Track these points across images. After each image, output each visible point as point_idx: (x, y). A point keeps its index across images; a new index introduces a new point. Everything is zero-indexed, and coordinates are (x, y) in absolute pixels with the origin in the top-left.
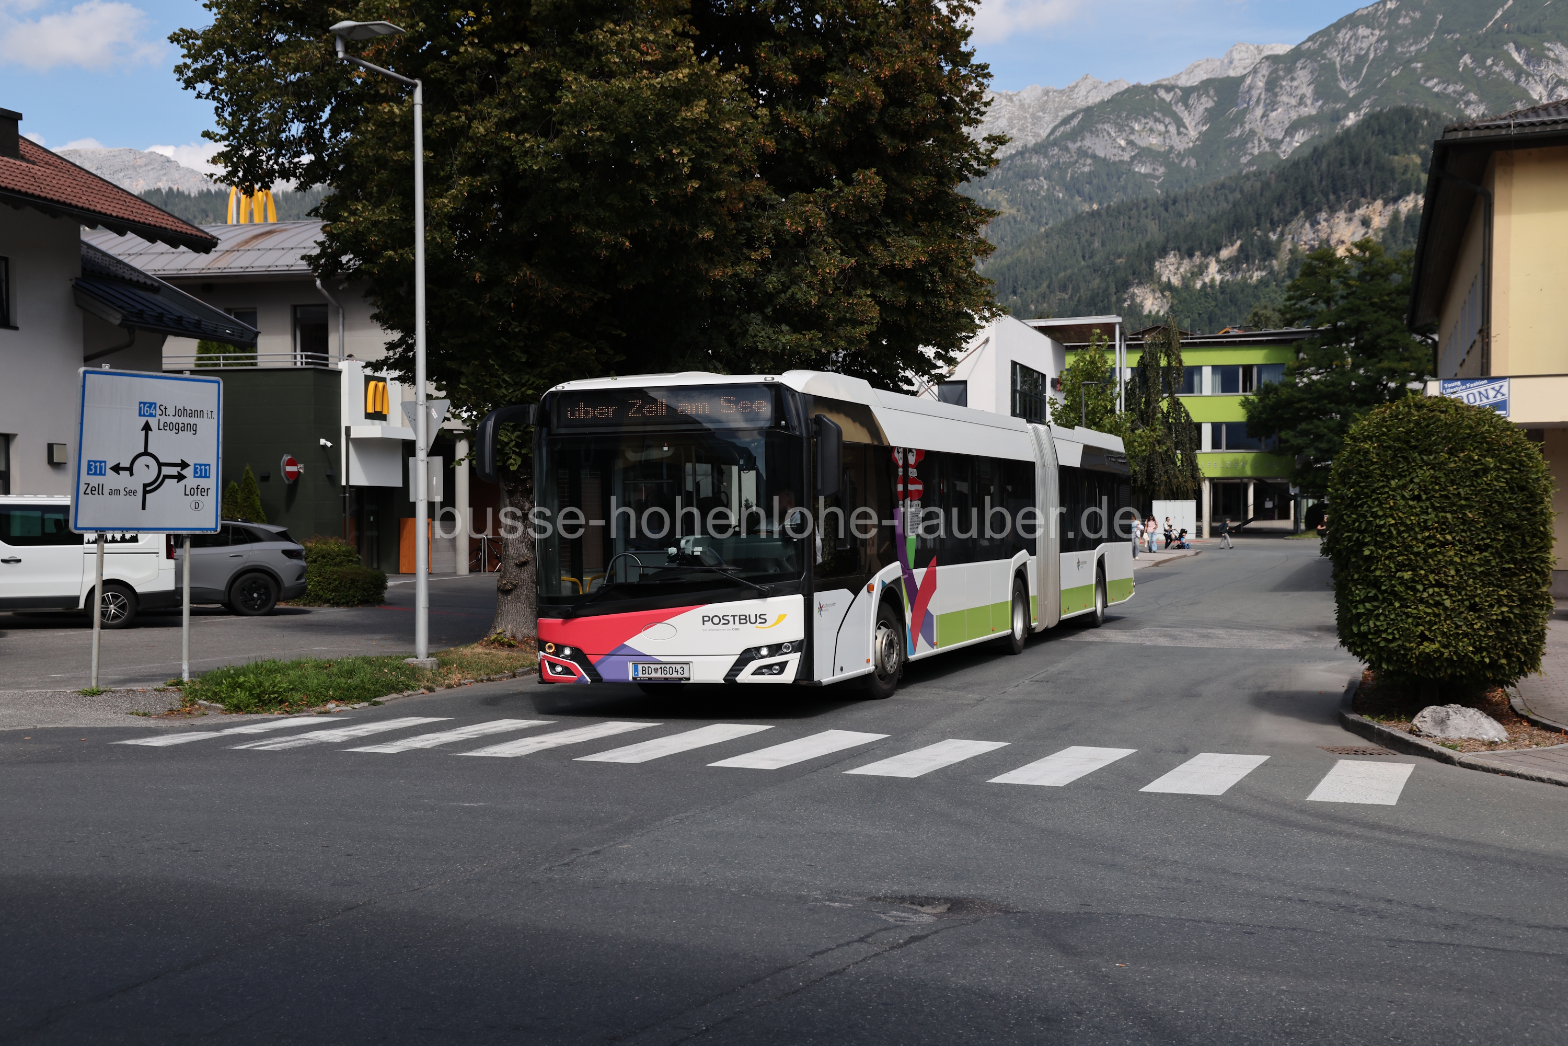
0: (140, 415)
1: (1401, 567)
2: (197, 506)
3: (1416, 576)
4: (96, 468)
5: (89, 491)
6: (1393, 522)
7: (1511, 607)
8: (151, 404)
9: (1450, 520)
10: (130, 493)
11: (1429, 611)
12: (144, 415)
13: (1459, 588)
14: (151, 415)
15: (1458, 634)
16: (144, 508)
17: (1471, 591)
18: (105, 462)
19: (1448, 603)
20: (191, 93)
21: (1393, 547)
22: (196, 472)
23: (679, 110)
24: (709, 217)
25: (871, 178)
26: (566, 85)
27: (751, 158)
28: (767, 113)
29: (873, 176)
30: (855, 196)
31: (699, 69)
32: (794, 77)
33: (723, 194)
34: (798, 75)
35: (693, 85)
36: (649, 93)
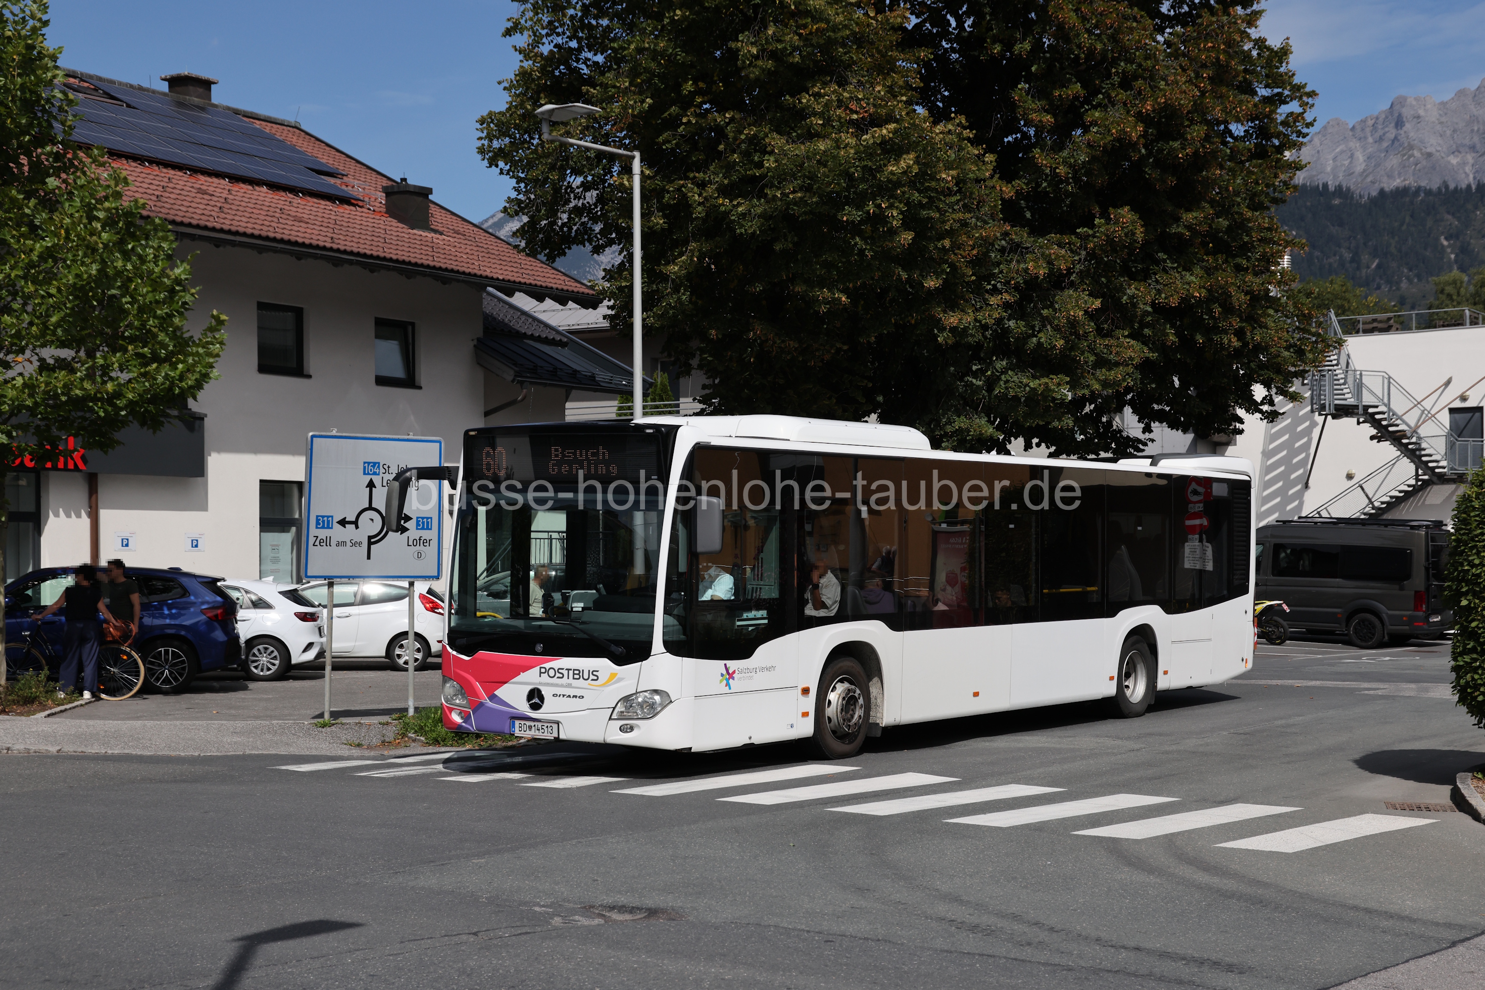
0: (365, 474)
2: (419, 555)
4: (324, 522)
5: (318, 543)
8: (375, 464)
10: (355, 544)
12: (368, 474)
14: (375, 473)
16: (369, 558)
18: (332, 517)
20: (495, 171)
22: (418, 524)
23: (885, 165)
24: (940, 265)
25: (1123, 217)
26: (769, 149)
27: (993, 202)
28: (993, 159)
29: (1126, 214)
30: (1107, 236)
31: (909, 123)
32: (1048, 118)
33: (947, 243)
34: (1054, 116)
35: (904, 139)
36: (852, 151)
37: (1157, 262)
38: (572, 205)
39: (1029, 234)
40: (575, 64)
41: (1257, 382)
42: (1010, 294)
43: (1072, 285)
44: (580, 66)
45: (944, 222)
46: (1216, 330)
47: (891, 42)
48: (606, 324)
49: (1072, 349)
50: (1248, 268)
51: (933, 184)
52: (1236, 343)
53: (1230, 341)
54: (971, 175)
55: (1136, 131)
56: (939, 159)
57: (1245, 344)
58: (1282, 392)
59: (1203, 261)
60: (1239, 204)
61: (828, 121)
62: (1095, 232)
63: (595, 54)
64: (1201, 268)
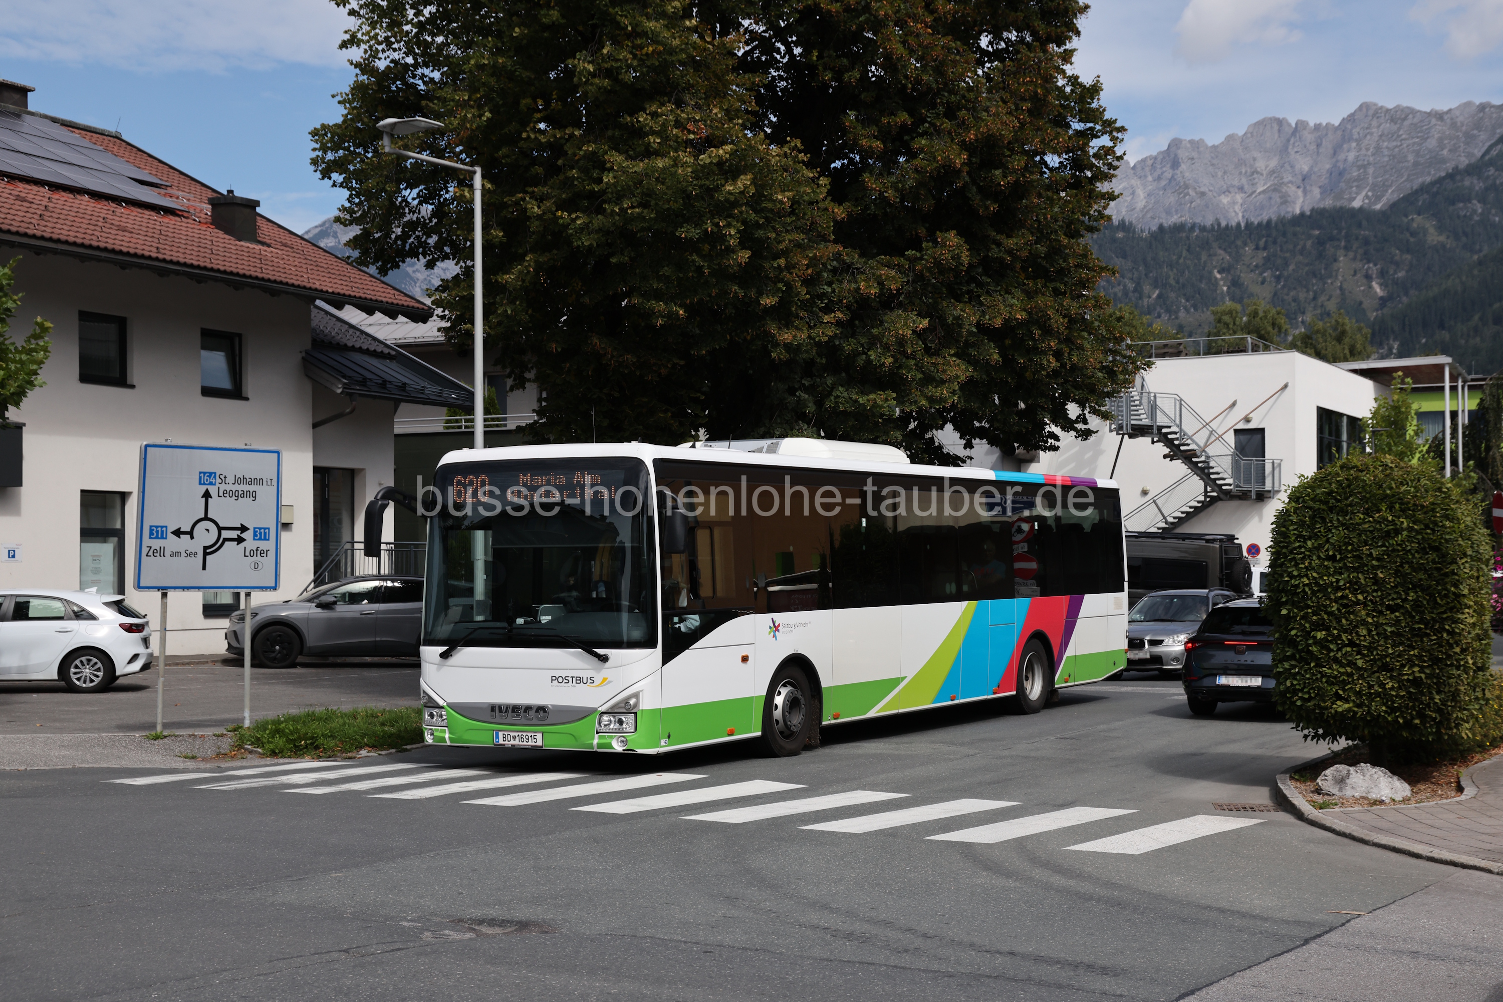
0: (200, 484)
1: (1317, 626)
2: (256, 566)
3: (1329, 635)
4: (158, 532)
5: (151, 553)
6: (1307, 582)
7: (1422, 667)
8: (212, 473)
9: (1363, 581)
10: (190, 555)
11: (1342, 670)
12: (206, 484)
13: (1370, 649)
14: (212, 484)
15: (1370, 693)
16: (204, 568)
17: (1382, 651)
18: (166, 527)
19: (1360, 663)
20: (328, 182)
21: (1310, 607)
22: (255, 535)
23: (723, 186)
24: (775, 283)
25: (950, 240)
26: (608, 165)
27: (825, 225)
28: (827, 183)
29: (952, 238)
30: (935, 258)
31: (746, 145)
32: (878, 144)
33: (782, 262)
34: (883, 142)
35: (741, 160)
36: (690, 170)
37: (980, 285)
38: (405, 219)
39: (861, 255)
40: (412, 80)
41: (1072, 402)
42: (842, 312)
43: (900, 305)
44: (417, 82)
45: (780, 242)
46: (1035, 350)
47: (727, 66)
48: (440, 337)
49: (900, 367)
50: (1064, 293)
51: (770, 205)
52: (1054, 364)
53: (1049, 361)
54: (806, 198)
55: (960, 159)
56: (774, 180)
57: (1063, 365)
58: (1095, 412)
59: (1025, 284)
60: (1056, 232)
61: (666, 139)
62: (923, 255)
63: (432, 71)
64: (1024, 291)
